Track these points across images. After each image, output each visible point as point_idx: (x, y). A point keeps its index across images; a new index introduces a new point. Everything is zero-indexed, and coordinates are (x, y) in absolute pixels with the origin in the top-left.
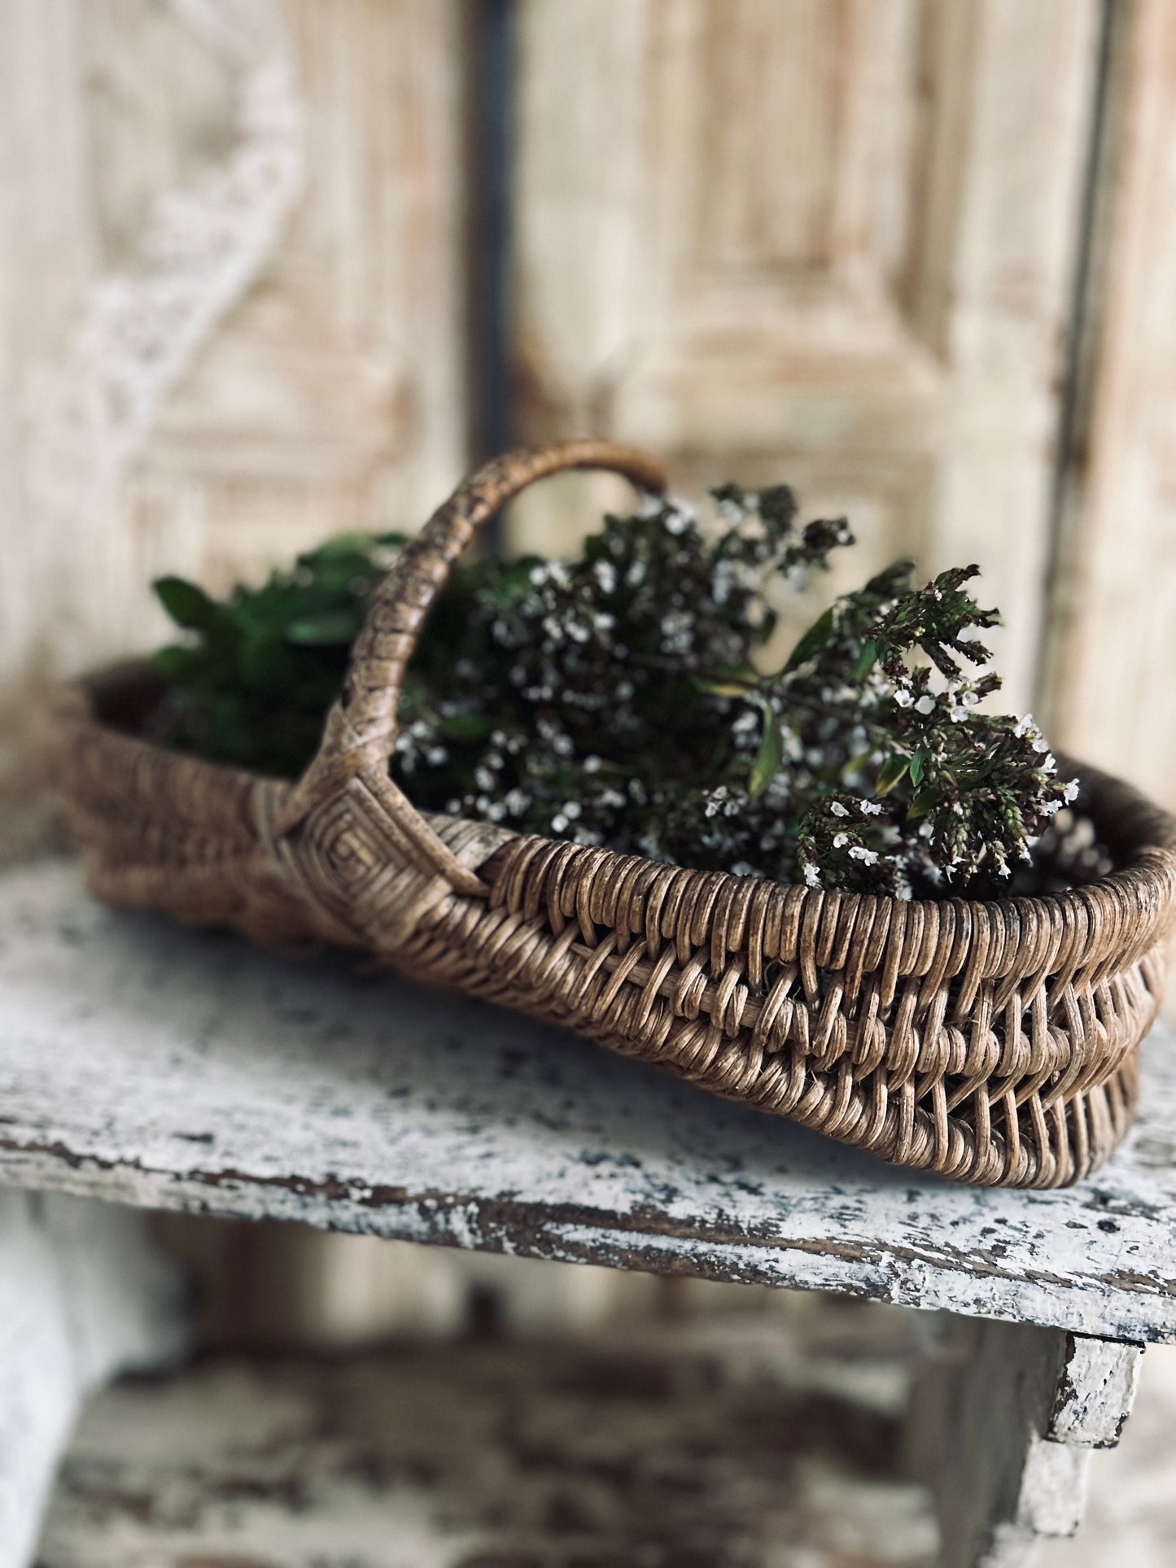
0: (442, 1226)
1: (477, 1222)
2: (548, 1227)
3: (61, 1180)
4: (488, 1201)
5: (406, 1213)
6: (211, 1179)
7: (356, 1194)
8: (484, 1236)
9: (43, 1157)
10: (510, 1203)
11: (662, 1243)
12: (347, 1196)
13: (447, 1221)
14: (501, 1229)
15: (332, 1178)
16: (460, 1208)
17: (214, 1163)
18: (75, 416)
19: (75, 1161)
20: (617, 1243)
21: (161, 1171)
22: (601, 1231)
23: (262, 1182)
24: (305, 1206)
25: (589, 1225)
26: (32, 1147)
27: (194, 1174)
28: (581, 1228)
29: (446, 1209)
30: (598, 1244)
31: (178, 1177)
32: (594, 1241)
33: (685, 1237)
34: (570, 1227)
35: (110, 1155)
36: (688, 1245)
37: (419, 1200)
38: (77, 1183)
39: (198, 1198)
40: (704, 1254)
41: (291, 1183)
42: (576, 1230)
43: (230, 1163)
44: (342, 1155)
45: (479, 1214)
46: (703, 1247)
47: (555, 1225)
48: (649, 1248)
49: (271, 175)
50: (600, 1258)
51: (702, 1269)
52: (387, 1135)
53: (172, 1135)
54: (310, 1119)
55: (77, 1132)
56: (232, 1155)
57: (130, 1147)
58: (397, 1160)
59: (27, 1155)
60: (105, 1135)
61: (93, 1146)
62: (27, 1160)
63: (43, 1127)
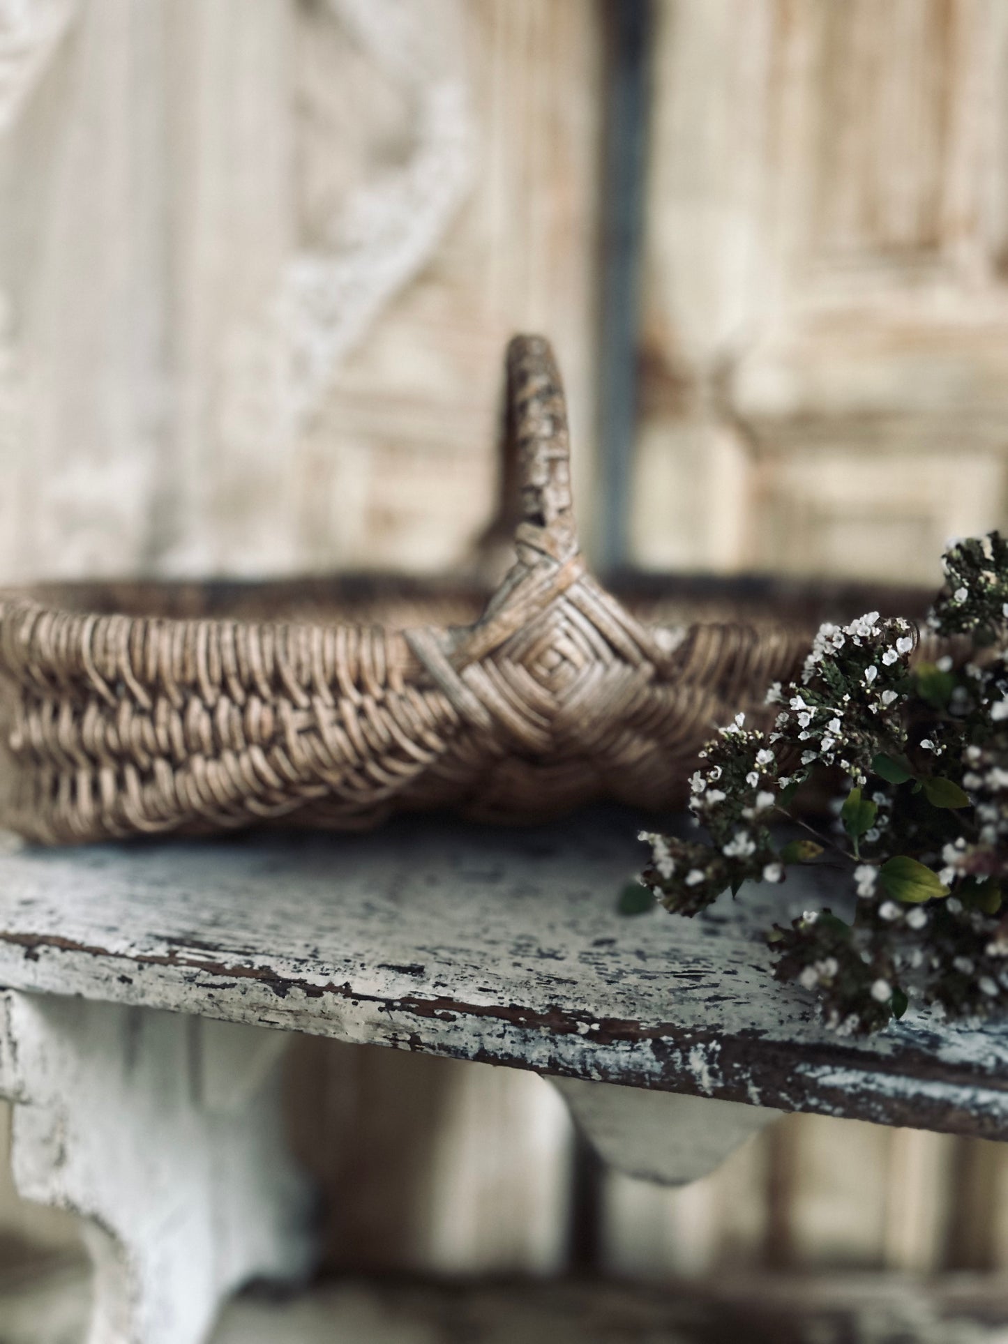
0: (678, 1066)
1: (719, 1062)
2: (801, 1069)
3: (266, 1008)
4: (729, 1037)
5: (639, 1049)
6: (425, 1009)
7: (584, 1028)
8: (725, 1080)
9: (249, 981)
10: (756, 1040)
11: (935, 1091)
12: (574, 1030)
13: (686, 1060)
14: (746, 1071)
15: (555, 1010)
16: (700, 1045)
17: (428, 992)
19: (282, 986)
20: (882, 1090)
21: (374, 999)
22: (862, 1075)
23: (479, 1012)
24: (526, 1040)
25: (848, 1068)
26: (237, 971)
27: (407, 1003)
28: (840, 1070)
29: (685, 1047)
30: (858, 1090)
31: (389, 1005)
32: (854, 1086)
33: (962, 1084)
34: (827, 1069)
35: (321, 982)
36: (965, 1094)
37: (654, 1034)
38: (280, 1012)
39: (406, 1029)
40: (986, 1105)
41: (512, 1014)
42: (833, 1073)
43: (443, 992)
44: (561, 990)
45: (721, 1052)
46: (984, 1097)
47: (809, 1066)
48: (919, 1096)
50: (860, 1108)
51: (982, 1125)
52: (602, 976)
53: (380, 966)
54: (518, 959)
55: (282, 960)
56: (444, 985)
57: (339, 974)
58: (621, 997)
59: (234, 980)
60: (311, 963)
61: (300, 971)
62: (233, 985)
63: (248, 954)
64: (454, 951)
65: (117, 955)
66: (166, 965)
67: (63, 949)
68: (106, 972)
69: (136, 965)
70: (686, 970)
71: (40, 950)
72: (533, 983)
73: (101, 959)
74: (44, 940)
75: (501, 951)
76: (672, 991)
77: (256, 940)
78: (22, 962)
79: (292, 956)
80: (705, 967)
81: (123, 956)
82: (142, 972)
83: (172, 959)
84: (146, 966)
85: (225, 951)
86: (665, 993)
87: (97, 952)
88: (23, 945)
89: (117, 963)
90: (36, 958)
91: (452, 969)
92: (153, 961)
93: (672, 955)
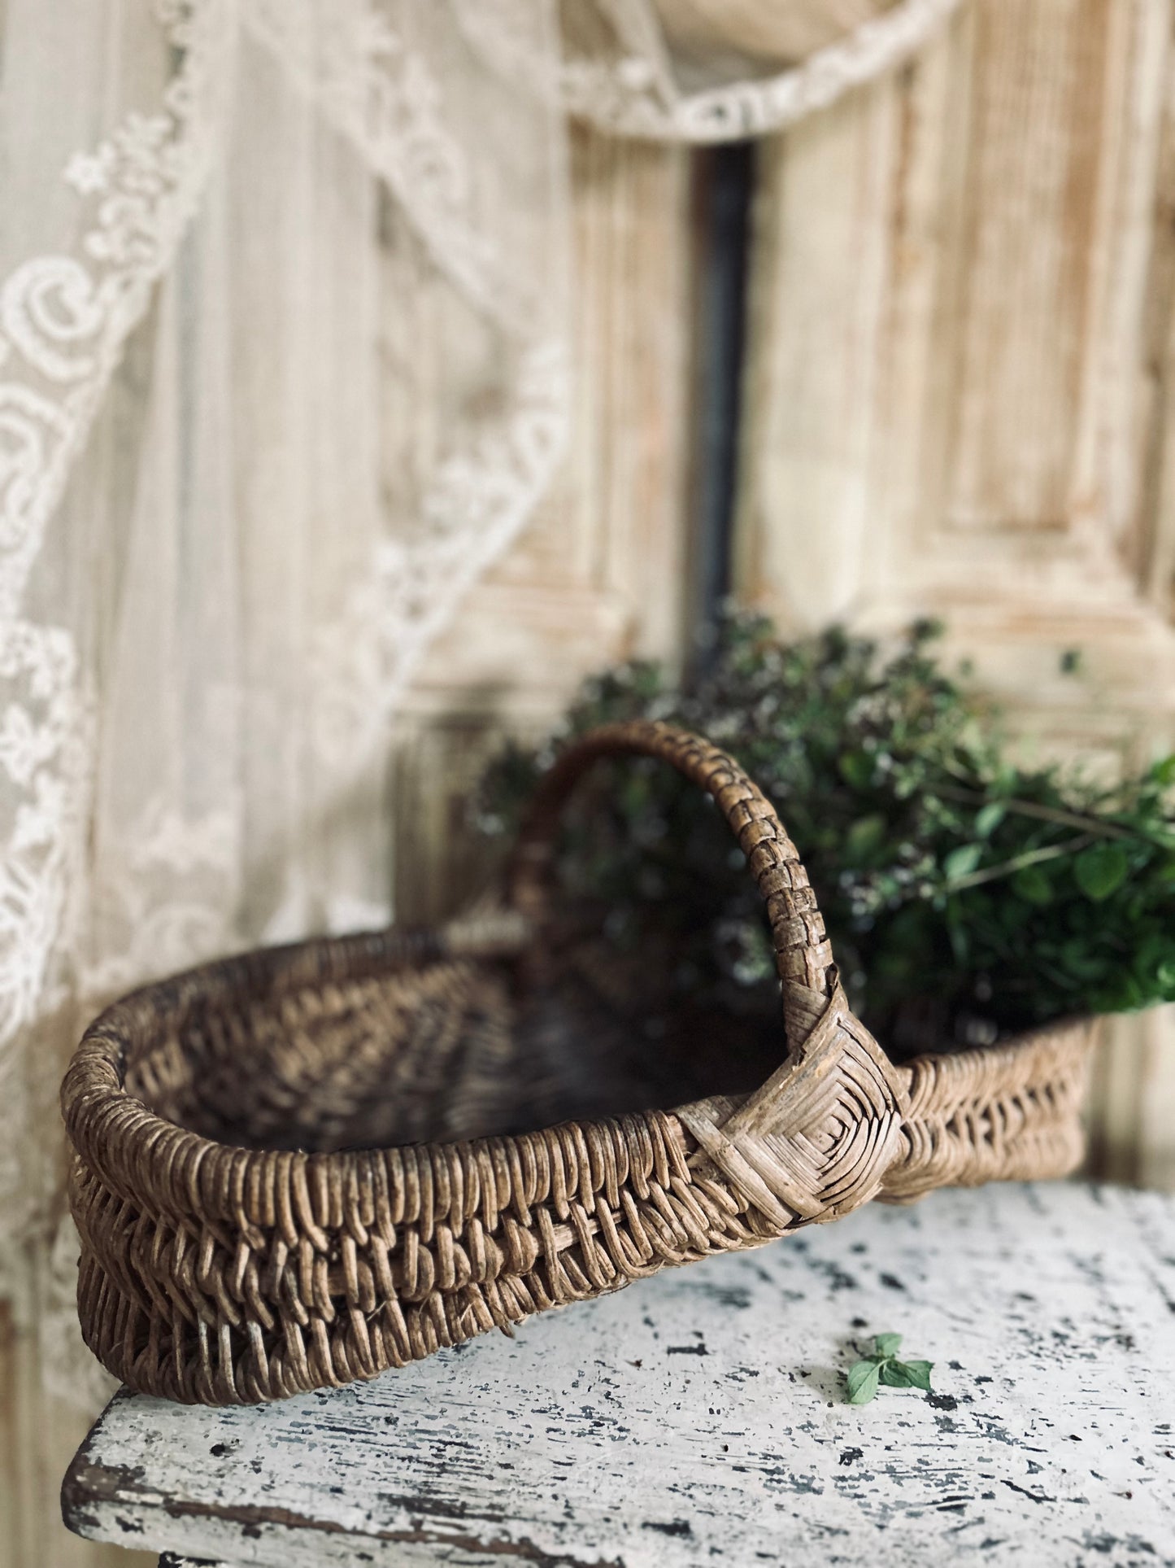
9: (510, 1559)
18: (348, 676)
19: (549, 1563)
26: (496, 1547)
43: (722, 1563)
49: (543, 439)
52: (869, 1517)
53: (645, 1525)
54: (777, 1498)
55: (539, 1525)
56: (720, 1552)
57: (606, 1544)
58: (899, 1552)
59: (492, 1557)
60: (571, 1528)
61: (563, 1543)
62: (491, 1563)
63: (499, 1519)
64: (708, 1489)
65: (355, 1532)
66: (413, 1541)
67: (291, 1527)
68: (342, 1549)
69: (378, 1543)
70: (945, 1495)
71: (263, 1527)
72: (807, 1536)
73: (335, 1537)
74: (266, 1514)
75: (754, 1482)
76: (944, 1535)
77: (498, 1493)
78: (239, 1538)
79: (546, 1517)
80: (961, 1488)
81: (363, 1533)
82: (386, 1550)
83: (417, 1535)
84: (390, 1544)
85: (473, 1517)
86: (940, 1540)
87: (331, 1528)
88: (240, 1522)
89: (356, 1541)
90: (257, 1535)
91: (718, 1520)
92: (398, 1537)
93: (922, 1468)
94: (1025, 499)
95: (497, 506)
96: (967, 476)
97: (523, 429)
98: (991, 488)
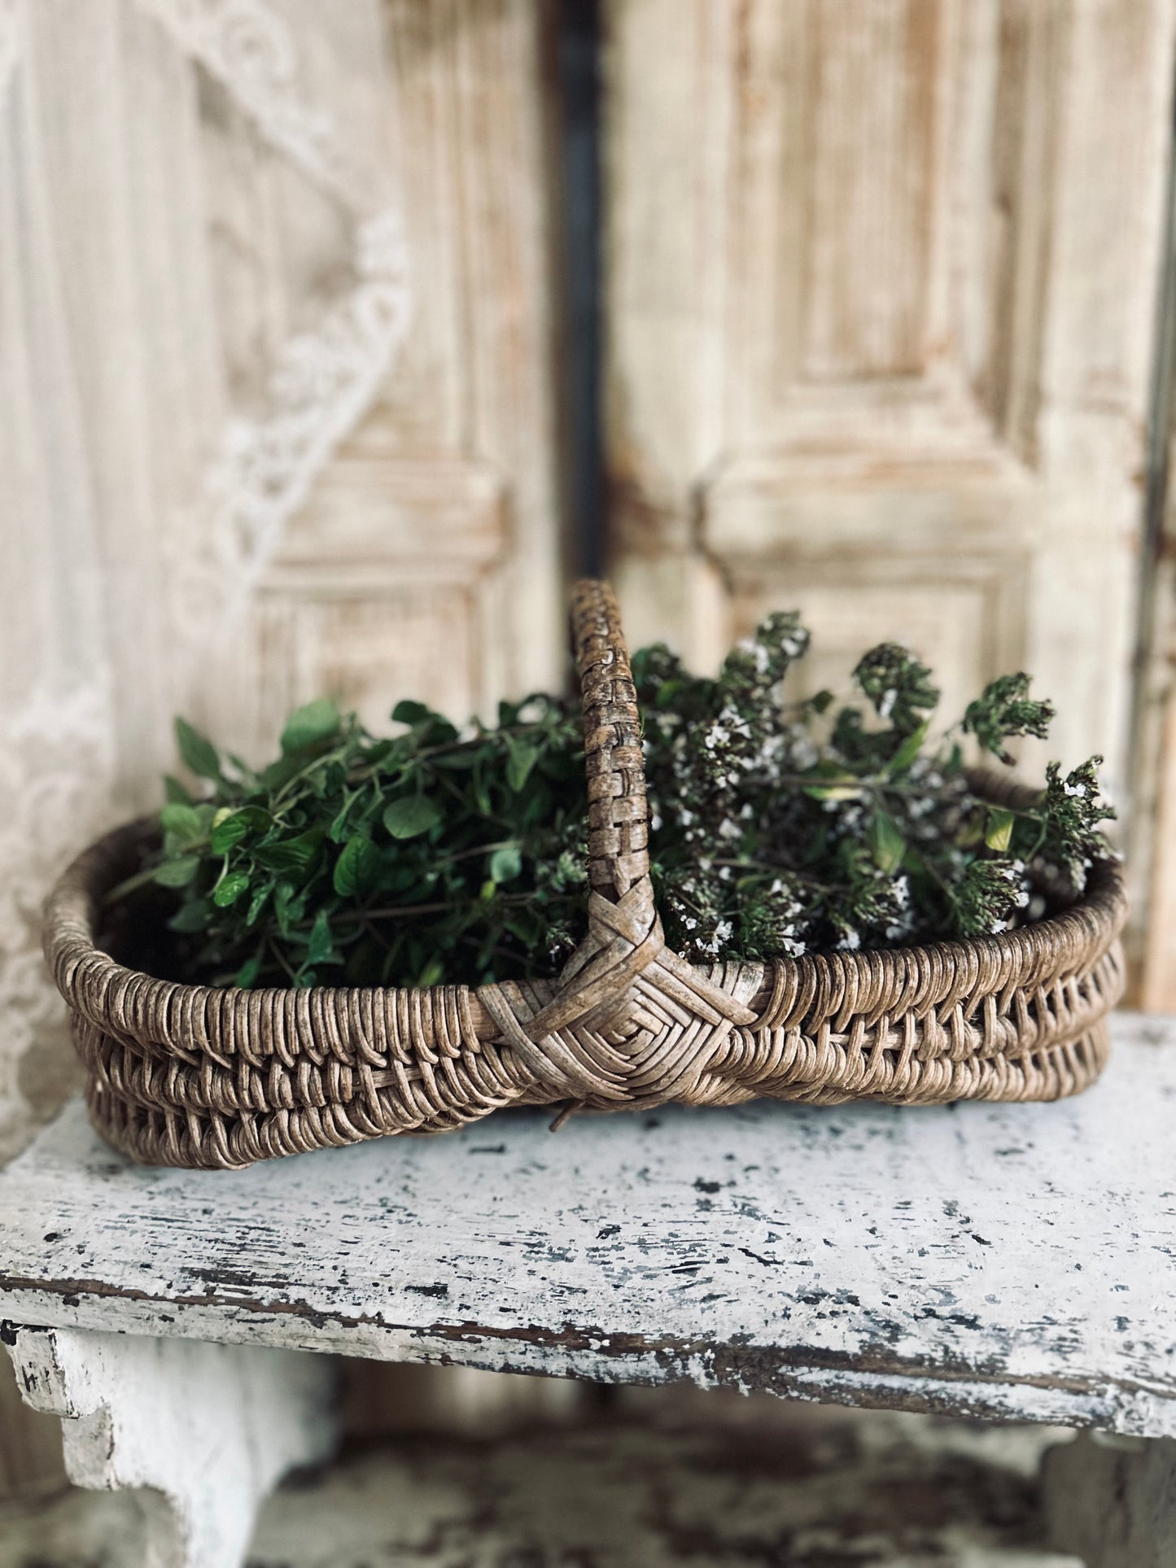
0: (679, 1372)
1: (713, 1367)
2: (783, 1370)
3: (306, 1337)
4: (723, 1346)
5: (644, 1359)
6: (453, 1334)
7: (596, 1344)
8: (720, 1380)
9: (287, 1316)
10: (745, 1347)
11: (894, 1382)
12: (588, 1346)
13: (685, 1367)
14: (737, 1373)
15: (569, 1326)
16: (697, 1355)
17: (455, 1318)
18: (208, 554)
19: (319, 1319)
20: (850, 1383)
21: (406, 1328)
22: (834, 1372)
23: (502, 1334)
24: (545, 1356)
25: (822, 1368)
26: (275, 1307)
27: (436, 1329)
28: (816, 1370)
29: (684, 1356)
30: (831, 1384)
31: (420, 1332)
32: (828, 1381)
33: (916, 1376)
34: (805, 1369)
35: (355, 1313)
36: (919, 1384)
37: (657, 1348)
38: (318, 1340)
39: (437, 1350)
40: (936, 1391)
41: (533, 1334)
42: (810, 1372)
43: (468, 1316)
44: (573, 1302)
45: (715, 1360)
46: (934, 1385)
47: (790, 1368)
48: (881, 1387)
49: (384, 313)
50: (834, 1397)
51: (932, 1406)
52: (609, 1279)
53: (407, 1288)
54: (532, 1265)
55: (315, 1289)
56: (468, 1308)
57: (370, 1302)
58: (627, 1305)
59: (272, 1316)
60: (342, 1292)
61: (333, 1302)
62: (272, 1320)
63: (282, 1286)
64: (472, 1260)
65: (156, 1298)
66: (206, 1305)
67: (102, 1296)
68: (147, 1313)
69: (176, 1306)
70: (683, 1261)
71: (79, 1296)
72: (548, 1294)
73: (140, 1302)
74: (83, 1286)
75: (515, 1255)
76: (671, 1292)
77: (286, 1265)
78: (62, 1306)
79: (323, 1283)
80: (700, 1255)
81: (163, 1299)
82: (183, 1312)
83: (210, 1298)
84: (186, 1306)
85: (260, 1284)
86: (666, 1295)
87: (137, 1295)
88: (61, 1293)
89: (158, 1305)
90: (76, 1303)
91: (472, 1284)
92: (193, 1301)
93: (670, 1242)
94: (879, 345)
95: (344, 380)
96: (821, 325)
97: (364, 304)
98: (845, 336)
